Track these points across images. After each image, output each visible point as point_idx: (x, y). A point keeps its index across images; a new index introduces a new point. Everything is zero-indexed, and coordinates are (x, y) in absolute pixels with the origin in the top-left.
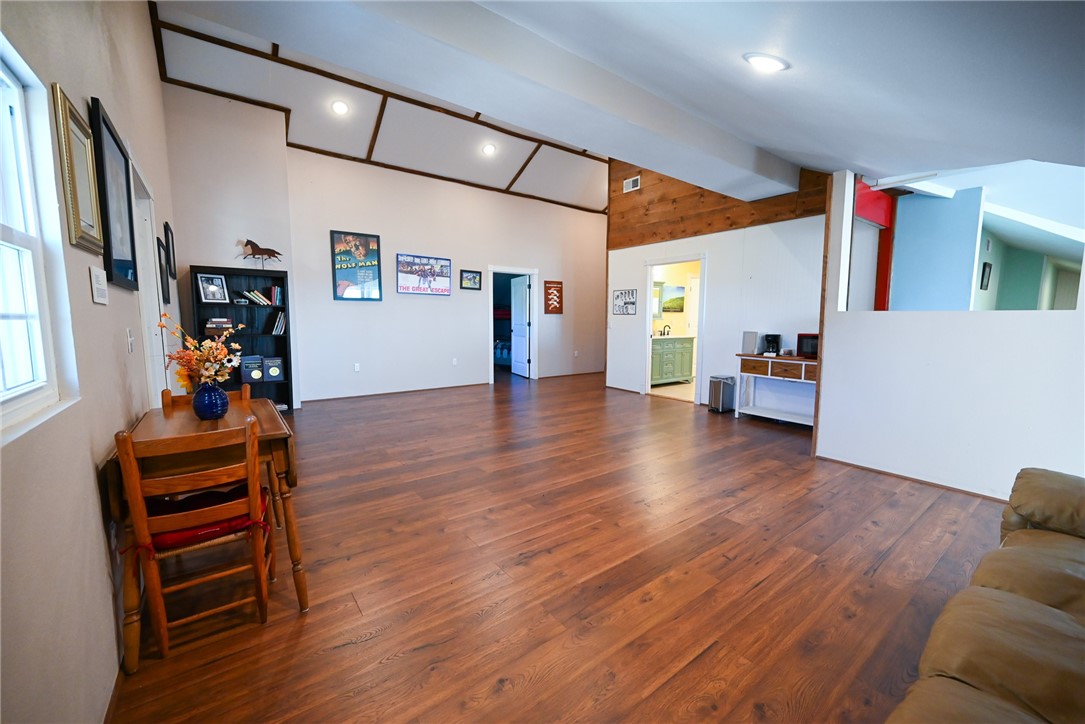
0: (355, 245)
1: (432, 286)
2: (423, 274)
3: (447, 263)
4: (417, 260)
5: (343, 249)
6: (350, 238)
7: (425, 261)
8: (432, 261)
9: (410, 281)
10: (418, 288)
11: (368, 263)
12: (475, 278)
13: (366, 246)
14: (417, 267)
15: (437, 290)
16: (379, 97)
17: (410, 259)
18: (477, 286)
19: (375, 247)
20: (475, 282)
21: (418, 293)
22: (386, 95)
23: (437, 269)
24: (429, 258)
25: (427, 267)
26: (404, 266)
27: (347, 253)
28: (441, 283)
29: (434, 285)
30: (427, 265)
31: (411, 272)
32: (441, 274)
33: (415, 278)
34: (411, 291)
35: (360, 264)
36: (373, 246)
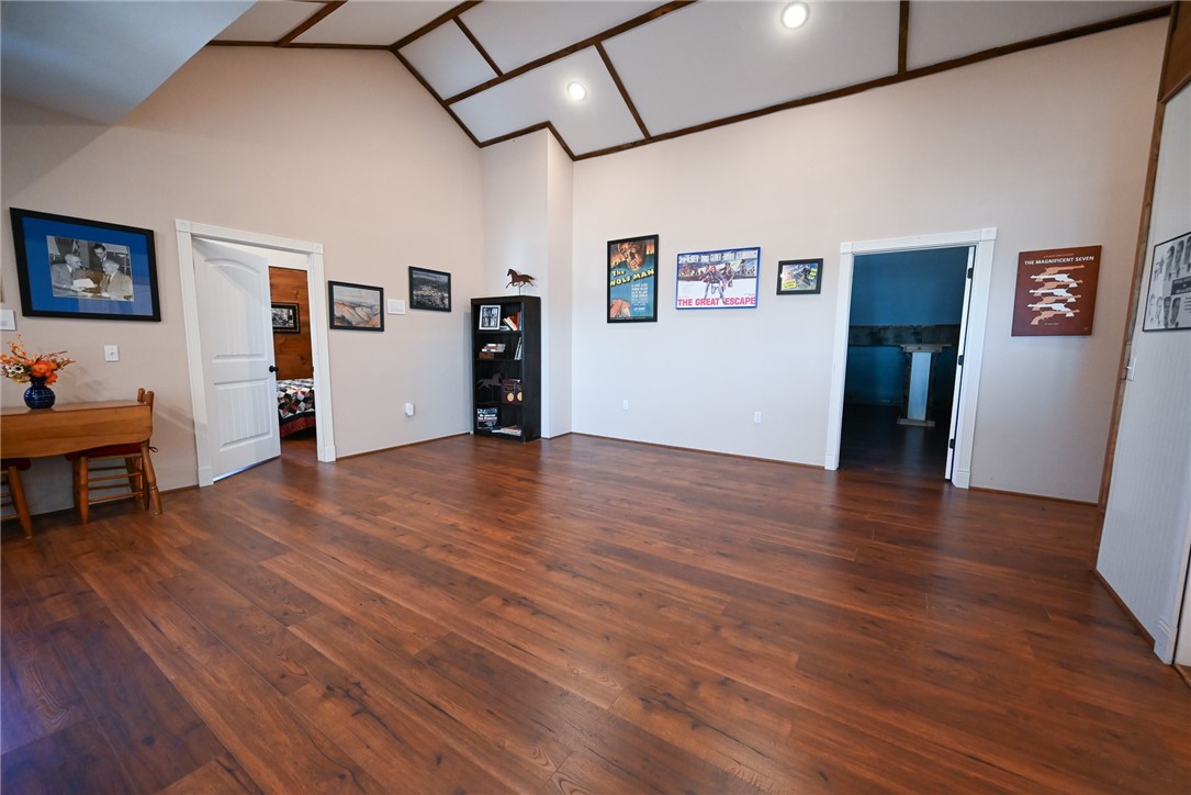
0: (631, 253)
1: (726, 295)
2: (712, 278)
3: (754, 254)
4: (705, 259)
5: (618, 261)
6: (626, 246)
7: (716, 257)
8: (727, 256)
9: (695, 290)
10: (705, 300)
11: (644, 274)
12: (807, 272)
13: (641, 251)
14: (704, 269)
15: (733, 300)
16: (593, 50)
17: (694, 259)
18: (813, 286)
19: (653, 252)
20: (807, 281)
21: (704, 305)
22: (597, 41)
23: (735, 267)
24: (722, 252)
25: (718, 267)
26: (687, 272)
27: (623, 265)
28: (742, 289)
29: (729, 293)
30: (719, 263)
31: (695, 278)
32: (741, 275)
33: (701, 285)
34: (694, 306)
35: (635, 277)
36: (650, 250)
